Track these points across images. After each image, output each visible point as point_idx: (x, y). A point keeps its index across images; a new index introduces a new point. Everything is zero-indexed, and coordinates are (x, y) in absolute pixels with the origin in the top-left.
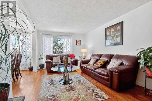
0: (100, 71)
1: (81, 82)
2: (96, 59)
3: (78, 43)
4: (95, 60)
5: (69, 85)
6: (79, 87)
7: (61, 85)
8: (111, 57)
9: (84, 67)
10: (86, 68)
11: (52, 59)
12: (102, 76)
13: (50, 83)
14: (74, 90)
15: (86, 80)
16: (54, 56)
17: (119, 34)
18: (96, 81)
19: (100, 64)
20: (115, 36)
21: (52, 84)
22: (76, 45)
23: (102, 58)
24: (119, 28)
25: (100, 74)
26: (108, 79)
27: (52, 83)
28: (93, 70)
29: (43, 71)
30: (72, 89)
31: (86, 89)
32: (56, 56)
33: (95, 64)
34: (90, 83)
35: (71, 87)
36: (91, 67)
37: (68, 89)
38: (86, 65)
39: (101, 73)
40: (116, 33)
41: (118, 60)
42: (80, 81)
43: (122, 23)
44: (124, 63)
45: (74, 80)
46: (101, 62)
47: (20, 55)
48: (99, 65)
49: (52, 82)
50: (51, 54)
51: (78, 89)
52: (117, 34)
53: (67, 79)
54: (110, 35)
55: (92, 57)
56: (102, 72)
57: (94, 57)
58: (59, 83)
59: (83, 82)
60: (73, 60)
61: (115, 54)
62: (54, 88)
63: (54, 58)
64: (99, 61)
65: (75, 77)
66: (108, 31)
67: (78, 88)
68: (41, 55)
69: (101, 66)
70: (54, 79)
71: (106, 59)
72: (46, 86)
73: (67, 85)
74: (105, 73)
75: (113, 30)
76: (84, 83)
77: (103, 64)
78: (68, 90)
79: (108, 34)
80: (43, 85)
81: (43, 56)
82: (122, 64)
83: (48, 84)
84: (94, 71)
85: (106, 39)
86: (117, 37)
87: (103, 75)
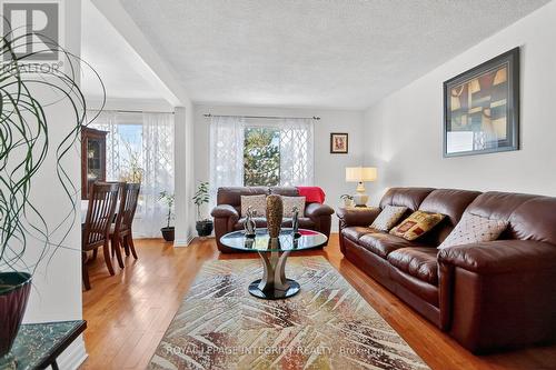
0: (405, 258)
1: (331, 297)
2: (401, 210)
3: (338, 144)
4: (399, 211)
5: (280, 302)
6: (316, 314)
7: (253, 300)
8: (463, 201)
9: (350, 238)
10: (358, 243)
11: (237, 204)
12: (411, 279)
13: (218, 288)
14: (292, 325)
15: (351, 291)
16: (247, 194)
17: (504, 102)
18: (394, 300)
19: (415, 227)
20: (487, 112)
21: (222, 293)
22: (332, 152)
23: (425, 207)
24: (501, 77)
25: (405, 268)
26: (436, 292)
27: (224, 288)
28: (379, 253)
29: (207, 244)
30: (287, 319)
31: (339, 327)
32: (254, 194)
33: (395, 228)
34: (363, 303)
35: (288, 311)
36: (377, 238)
37: (274, 316)
38: (362, 230)
39: (408, 265)
40: (488, 98)
41: (493, 217)
42: (328, 292)
43: (514, 57)
44: (516, 229)
45: (306, 285)
46: (418, 221)
47: (135, 185)
48: (409, 235)
49: (224, 285)
50: (238, 184)
51: (310, 322)
52: (493, 105)
53: (277, 279)
54: (464, 111)
55: (388, 201)
56: (414, 264)
57: (395, 200)
58: (247, 293)
59: (338, 296)
60: (312, 209)
61: (484, 189)
62: (226, 309)
63: (244, 199)
64: (411, 218)
65: (311, 276)
66: (454, 92)
67: (311, 318)
68: (203, 189)
69: (416, 236)
70: (234, 276)
71: (442, 210)
72: (200, 297)
73: (272, 303)
74: (425, 269)
75: (475, 87)
76: (339, 303)
77: (425, 229)
78: (272, 322)
79: (455, 104)
80: (192, 294)
81: (209, 193)
82: (507, 234)
83: (211, 291)
84: (385, 257)
85: (447, 127)
86: (495, 114)
87: (416, 274)
